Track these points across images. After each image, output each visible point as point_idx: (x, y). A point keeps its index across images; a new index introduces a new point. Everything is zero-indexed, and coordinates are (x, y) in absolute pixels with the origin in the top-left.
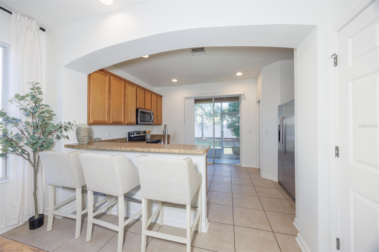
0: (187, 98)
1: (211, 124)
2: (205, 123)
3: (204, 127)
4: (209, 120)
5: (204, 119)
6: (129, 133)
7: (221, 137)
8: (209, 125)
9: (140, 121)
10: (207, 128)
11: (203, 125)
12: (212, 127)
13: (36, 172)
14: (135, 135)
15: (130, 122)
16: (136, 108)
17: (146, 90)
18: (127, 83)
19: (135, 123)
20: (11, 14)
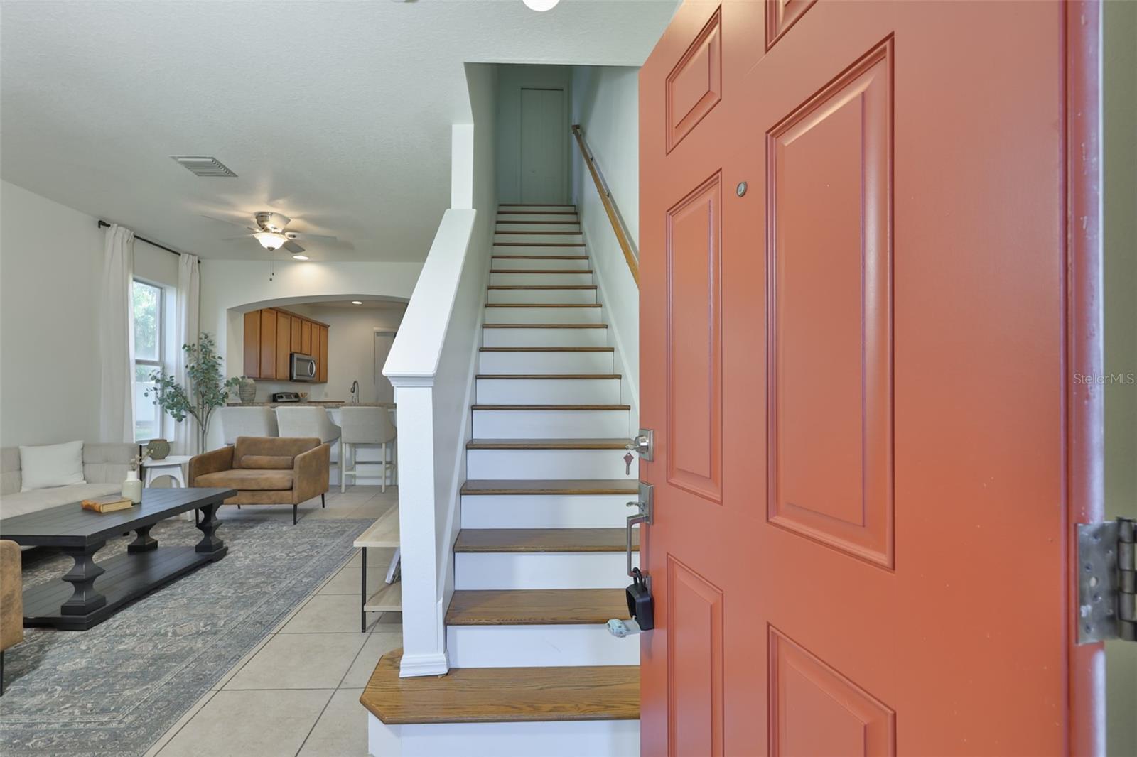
0: (378, 334)
6: (274, 395)
9: (297, 375)
14: (284, 399)
15: (278, 377)
16: (289, 352)
17: (302, 320)
18: (279, 314)
19: (288, 378)
20: (179, 254)
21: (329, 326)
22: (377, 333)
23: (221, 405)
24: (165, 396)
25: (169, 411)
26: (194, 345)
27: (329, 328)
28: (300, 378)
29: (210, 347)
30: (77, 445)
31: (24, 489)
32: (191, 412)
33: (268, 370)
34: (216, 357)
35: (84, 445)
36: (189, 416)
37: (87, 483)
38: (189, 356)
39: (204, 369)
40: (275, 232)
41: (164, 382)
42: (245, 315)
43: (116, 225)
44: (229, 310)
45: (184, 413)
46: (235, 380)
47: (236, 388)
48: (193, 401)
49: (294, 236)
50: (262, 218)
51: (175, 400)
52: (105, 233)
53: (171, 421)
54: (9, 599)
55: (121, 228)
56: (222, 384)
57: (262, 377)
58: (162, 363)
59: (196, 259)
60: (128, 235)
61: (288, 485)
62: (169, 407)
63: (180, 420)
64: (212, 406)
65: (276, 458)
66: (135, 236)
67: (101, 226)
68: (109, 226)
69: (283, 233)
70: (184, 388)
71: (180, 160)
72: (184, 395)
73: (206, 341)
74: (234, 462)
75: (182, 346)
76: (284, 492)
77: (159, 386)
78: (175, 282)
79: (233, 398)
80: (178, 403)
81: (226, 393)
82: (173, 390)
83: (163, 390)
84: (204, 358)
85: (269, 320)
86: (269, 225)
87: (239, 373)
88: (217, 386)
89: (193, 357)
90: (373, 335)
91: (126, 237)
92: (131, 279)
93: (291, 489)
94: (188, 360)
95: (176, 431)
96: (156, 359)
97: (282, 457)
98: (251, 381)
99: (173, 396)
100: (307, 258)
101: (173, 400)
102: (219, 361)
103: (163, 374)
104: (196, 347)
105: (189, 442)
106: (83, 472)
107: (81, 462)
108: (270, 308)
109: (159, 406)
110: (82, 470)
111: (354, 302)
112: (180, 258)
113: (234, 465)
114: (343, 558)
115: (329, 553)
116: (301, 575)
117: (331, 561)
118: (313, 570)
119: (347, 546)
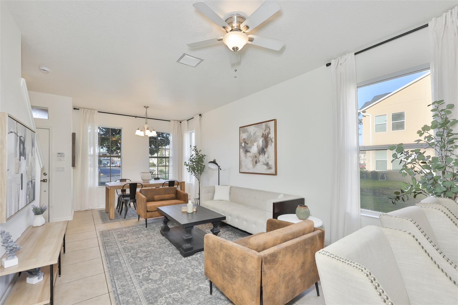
68: (331, 64)
114: (113, 277)
115: (128, 278)
116: (123, 262)
117: (118, 273)
118: (121, 266)
119: (124, 287)
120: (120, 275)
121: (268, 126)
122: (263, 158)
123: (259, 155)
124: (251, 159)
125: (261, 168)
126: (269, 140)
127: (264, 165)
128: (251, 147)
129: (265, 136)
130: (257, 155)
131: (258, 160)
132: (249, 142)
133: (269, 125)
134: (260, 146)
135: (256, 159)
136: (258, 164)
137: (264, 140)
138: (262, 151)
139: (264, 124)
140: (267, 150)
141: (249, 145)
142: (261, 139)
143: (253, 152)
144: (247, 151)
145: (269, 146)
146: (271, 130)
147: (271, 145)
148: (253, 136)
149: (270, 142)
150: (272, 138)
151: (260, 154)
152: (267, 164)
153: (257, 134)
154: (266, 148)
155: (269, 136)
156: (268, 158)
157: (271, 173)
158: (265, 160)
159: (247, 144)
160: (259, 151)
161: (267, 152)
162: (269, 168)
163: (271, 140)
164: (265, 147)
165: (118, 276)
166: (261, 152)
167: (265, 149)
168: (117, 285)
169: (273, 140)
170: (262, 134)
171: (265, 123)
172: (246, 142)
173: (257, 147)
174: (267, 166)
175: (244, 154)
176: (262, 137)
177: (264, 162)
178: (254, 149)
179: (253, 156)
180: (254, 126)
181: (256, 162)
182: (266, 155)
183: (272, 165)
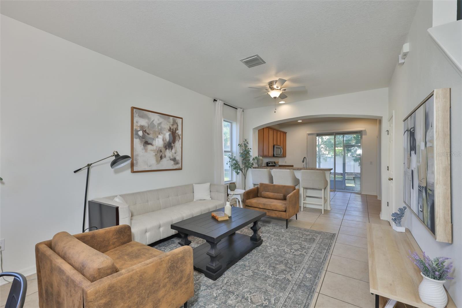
1: (331, 156)
2: (323, 154)
3: (321, 160)
4: (329, 150)
5: (322, 149)
6: (267, 163)
7: (342, 173)
8: (329, 157)
9: (276, 154)
10: (326, 161)
11: (321, 157)
12: (333, 160)
13: (245, 178)
14: (271, 164)
15: (269, 156)
16: (273, 145)
17: (277, 131)
18: (270, 129)
19: (273, 156)
20: (237, 109)
21: (287, 133)
22: (308, 134)
23: (251, 168)
24: (233, 164)
25: (234, 170)
26: (242, 144)
27: (287, 134)
28: (277, 156)
29: (247, 145)
30: (208, 184)
31: (194, 200)
32: (241, 170)
33: (266, 153)
34: (249, 149)
35: (210, 184)
36: (240, 172)
37: (212, 199)
38: (240, 149)
39: (245, 154)
40: (277, 89)
41: (232, 159)
42: (258, 130)
43: (219, 100)
44: (253, 129)
45: (238, 171)
46: (256, 157)
47: (256, 161)
48: (242, 166)
49: (285, 90)
50: (271, 84)
51: (236, 166)
52: (215, 104)
53: (235, 174)
54: (189, 276)
55: (220, 101)
56: (251, 159)
57: (264, 155)
58: (231, 151)
59: (242, 110)
60: (222, 103)
61: (284, 209)
62: (234, 169)
63: (238, 174)
64: (248, 168)
65: (276, 194)
66: (224, 104)
67: (215, 101)
68: (216, 101)
69: (280, 89)
70: (238, 161)
71: (243, 61)
72: (239, 164)
73: (246, 142)
74: (258, 194)
75: (238, 144)
76: (282, 212)
77: (231, 160)
78: (235, 120)
79: (255, 165)
80: (237, 167)
81: (253, 163)
82: (235, 162)
83: (232, 162)
84: (245, 149)
85: (266, 131)
86: (275, 86)
87: (256, 155)
88: (249, 160)
89: (241, 148)
90: (306, 135)
91: (222, 104)
92: (223, 121)
93: (285, 211)
94: (240, 150)
95: (237, 178)
96: (230, 150)
97: (278, 194)
98: (261, 158)
99: (235, 164)
100: (284, 102)
101: (235, 166)
102: (250, 150)
103: (232, 155)
104: (242, 145)
105: (240, 182)
106: (210, 195)
107: (209, 191)
108: (267, 127)
109: (231, 168)
110: (210, 194)
111: (298, 121)
112: (237, 110)
113: (259, 195)
114: (322, 262)
115: (313, 255)
116: (304, 270)
117: (316, 262)
118: (309, 267)
119: (321, 252)
120: (317, 260)
121: (175, 121)
122: (170, 153)
123: (164, 150)
124: (154, 154)
125: (166, 163)
126: (177, 136)
127: (170, 161)
128: (153, 139)
129: (172, 131)
130: (163, 150)
131: (163, 155)
132: (151, 132)
133: (177, 121)
134: (166, 140)
135: (161, 153)
136: (164, 160)
137: (171, 135)
138: (169, 145)
139: (171, 118)
140: (174, 146)
141: (151, 136)
142: (168, 132)
143: (157, 145)
144: (146, 143)
145: (177, 142)
146: (179, 126)
147: (179, 141)
148: (156, 127)
149: (177, 138)
150: (180, 135)
151: (167, 149)
152: (174, 160)
153: (163, 125)
154: (174, 143)
155: (177, 132)
156: (175, 153)
157: (178, 168)
158: (172, 155)
159: (148, 134)
160: (165, 145)
161: (174, 147)
162: (176, 164)
163: (179, 136)
164: (172, 142)
165: (318, 260)
166: (167, 147)
167: (172, 144)
168: (324, 255)
169: (181, 137)
170: (169, 127)
171: (173, 117)
172: (146, 130)
173: (163, 140)
174: (174, 161)
175: (142, 146)
176: (169, 130)
177: (171, 157)
178: (159, 142)
179: (158, 150)
180: (158, 115)
181: (161, 158)
182: (173, 151)
183: (179, 160)
